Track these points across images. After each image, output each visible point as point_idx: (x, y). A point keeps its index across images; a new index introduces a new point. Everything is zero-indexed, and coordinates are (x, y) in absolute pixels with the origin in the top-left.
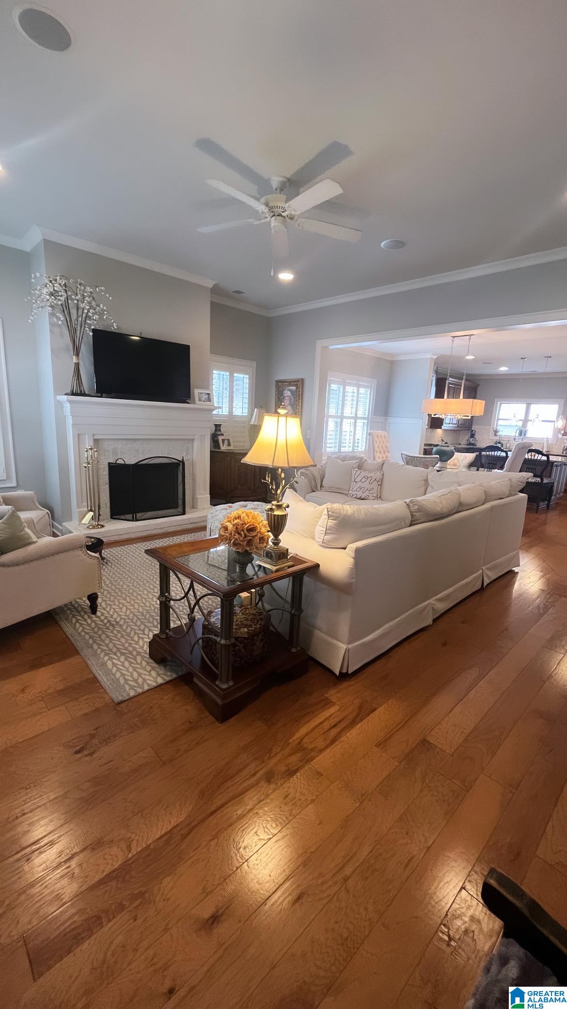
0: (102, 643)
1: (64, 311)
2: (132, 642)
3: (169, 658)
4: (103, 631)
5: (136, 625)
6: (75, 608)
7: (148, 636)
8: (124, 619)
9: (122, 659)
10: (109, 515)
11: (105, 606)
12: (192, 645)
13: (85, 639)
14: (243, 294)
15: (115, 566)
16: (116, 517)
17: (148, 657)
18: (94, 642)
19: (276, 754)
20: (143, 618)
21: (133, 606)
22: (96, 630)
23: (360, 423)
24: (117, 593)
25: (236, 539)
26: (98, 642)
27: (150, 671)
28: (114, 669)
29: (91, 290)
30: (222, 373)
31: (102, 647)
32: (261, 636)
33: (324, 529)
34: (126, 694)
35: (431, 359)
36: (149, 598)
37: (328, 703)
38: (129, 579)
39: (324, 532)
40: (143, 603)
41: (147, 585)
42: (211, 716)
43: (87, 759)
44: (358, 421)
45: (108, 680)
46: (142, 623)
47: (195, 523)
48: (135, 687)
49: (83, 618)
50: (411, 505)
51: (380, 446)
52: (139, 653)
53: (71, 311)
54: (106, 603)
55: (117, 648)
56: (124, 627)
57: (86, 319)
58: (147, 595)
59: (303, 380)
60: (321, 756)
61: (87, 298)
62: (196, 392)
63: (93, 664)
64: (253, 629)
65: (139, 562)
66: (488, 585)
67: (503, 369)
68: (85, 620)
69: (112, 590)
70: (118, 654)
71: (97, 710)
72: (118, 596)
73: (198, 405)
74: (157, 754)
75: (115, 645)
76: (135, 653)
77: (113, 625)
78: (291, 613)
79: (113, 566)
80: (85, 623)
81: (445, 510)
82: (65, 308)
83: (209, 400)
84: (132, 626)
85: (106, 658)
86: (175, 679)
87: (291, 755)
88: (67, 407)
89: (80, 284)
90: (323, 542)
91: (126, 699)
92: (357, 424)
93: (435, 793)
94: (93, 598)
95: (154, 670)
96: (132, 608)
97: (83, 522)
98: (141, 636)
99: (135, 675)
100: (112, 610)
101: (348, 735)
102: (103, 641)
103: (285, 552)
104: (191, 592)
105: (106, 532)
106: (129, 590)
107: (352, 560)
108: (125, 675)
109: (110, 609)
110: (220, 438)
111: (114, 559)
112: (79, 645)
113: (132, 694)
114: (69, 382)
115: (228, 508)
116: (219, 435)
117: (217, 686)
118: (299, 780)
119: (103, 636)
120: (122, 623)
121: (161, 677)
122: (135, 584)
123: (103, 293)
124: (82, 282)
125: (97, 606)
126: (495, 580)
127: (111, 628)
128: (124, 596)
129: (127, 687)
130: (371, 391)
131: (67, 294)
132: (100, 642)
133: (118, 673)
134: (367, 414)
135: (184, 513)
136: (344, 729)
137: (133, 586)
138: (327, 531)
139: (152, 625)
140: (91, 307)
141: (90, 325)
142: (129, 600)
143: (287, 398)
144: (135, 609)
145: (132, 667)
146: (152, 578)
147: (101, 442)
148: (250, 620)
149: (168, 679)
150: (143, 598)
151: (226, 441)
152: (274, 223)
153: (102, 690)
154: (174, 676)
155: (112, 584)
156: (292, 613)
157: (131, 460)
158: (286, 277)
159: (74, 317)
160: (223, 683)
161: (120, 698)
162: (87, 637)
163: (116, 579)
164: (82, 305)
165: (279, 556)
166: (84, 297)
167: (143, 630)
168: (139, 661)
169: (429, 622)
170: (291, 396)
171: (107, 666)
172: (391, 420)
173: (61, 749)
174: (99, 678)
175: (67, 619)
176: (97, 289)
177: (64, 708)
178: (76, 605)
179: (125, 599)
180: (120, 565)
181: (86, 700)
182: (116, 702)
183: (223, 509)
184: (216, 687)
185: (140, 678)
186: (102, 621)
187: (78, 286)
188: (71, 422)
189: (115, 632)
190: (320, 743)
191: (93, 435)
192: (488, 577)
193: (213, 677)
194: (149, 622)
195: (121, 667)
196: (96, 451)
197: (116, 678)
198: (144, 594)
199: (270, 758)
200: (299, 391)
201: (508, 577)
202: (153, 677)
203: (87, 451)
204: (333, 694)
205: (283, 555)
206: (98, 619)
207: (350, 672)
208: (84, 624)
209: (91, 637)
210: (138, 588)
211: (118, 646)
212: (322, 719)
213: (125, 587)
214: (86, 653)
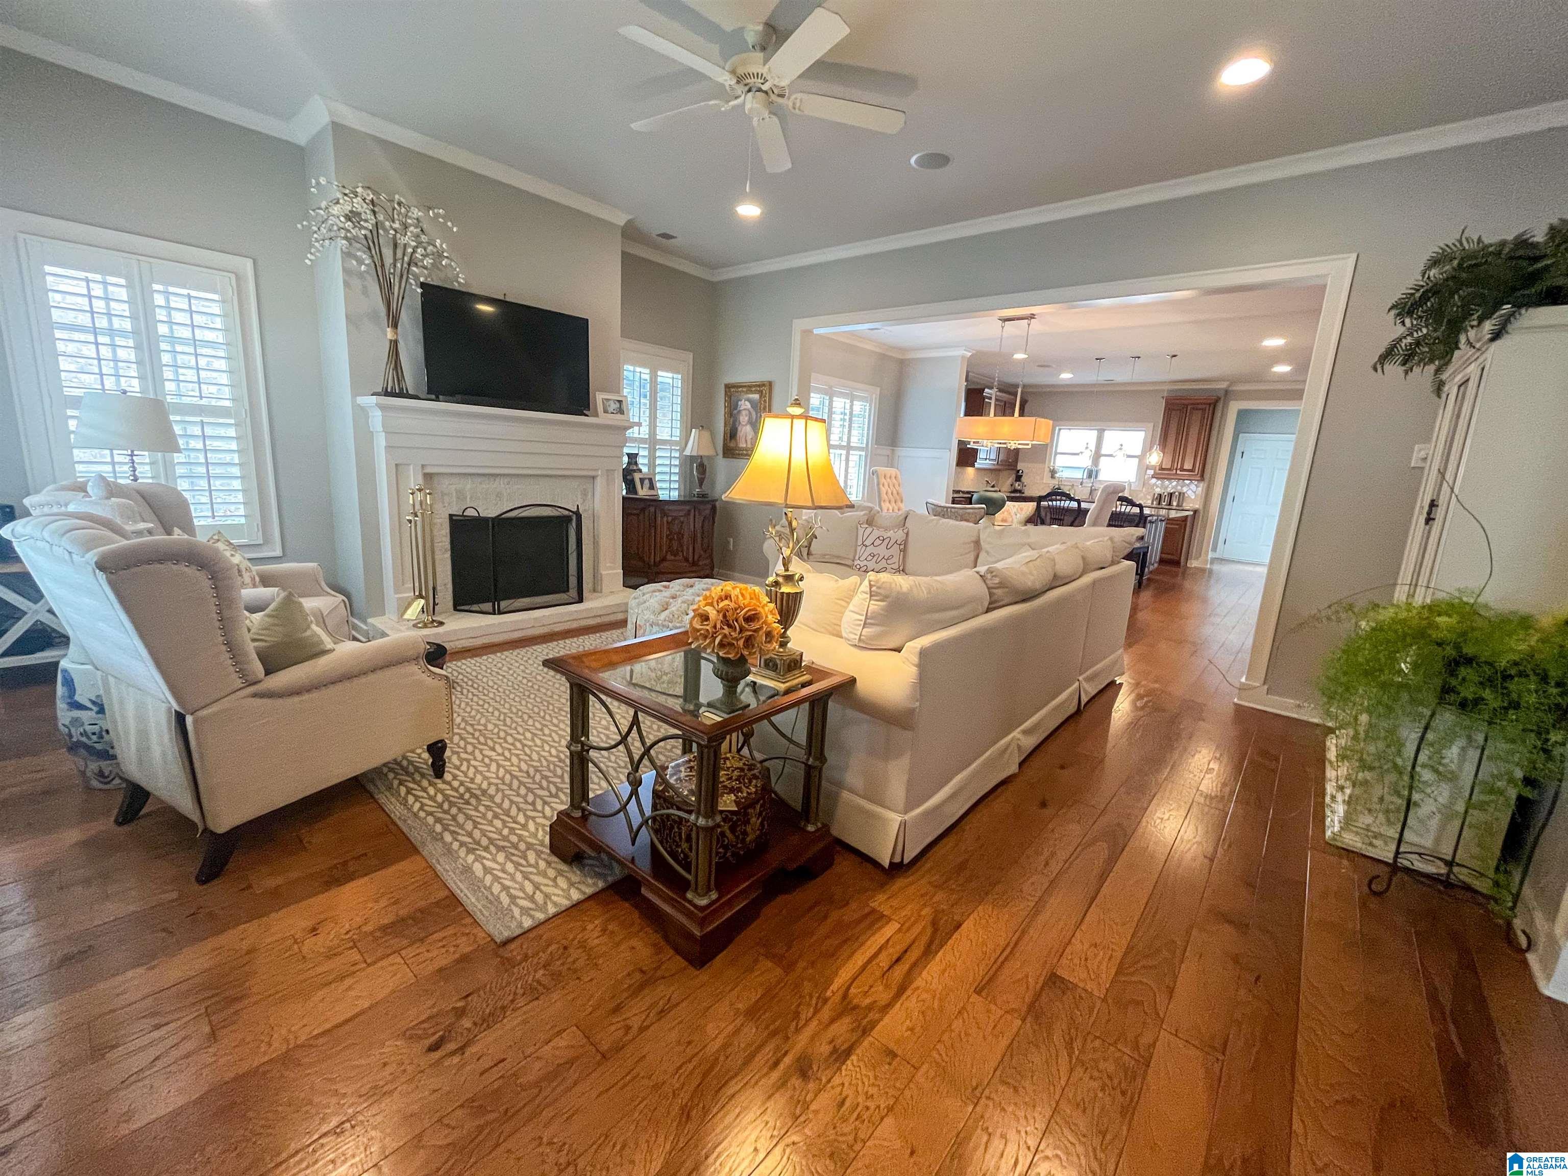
0: (460, 831)
1: (369, 248)
2: (514, 825)
3: (589, 852)
4: (460, 809)
5: (518, 795)
6: (402, 768)
7: (543, 813)
8: (497, 785)
9: (501, 857)
10: (450, 604)
11: (458, 763)
12: (635, 828)
13: (427, 825)
14: (673, 240)
15: (468, 691)
16: (462, 608)
17: (548, 851)
18: (446, 828)
19: (808, 1021)
20: (530, 781)
21: (509, 760)
22: (446, 806)
23: (854, 456)
24: (477, 739)
25: (725, 636)
26: (452, 828)
27: (556, 878)
28: (488, 879)
29: (420, 214)
30: (638, 369)
31: (460, 838)
32: (758, 807)
33: (863, 618)
34: (515, 924)
35: (963, 357)
36: (536, 746)
37: (876, 919)
38: (496, 713)
39: (862, 623)
40: (526, 754)
41: (530, 722)
42: (678, 958)
43: (456, 1059)
44: (851, 452)
45: (477, 899)
46: (529, 790)
47: (600, 616)
48: (531, 909)
49: (419, 786)
50: (989, 576)
51: (890, 492)
52: (530, 846)
53: (384, 250)
54: (459, 756)
55: (489, 838)
56: (498, 799)
57: (409, 265)
58: (533, 740)
59: (770, 384)
60: (887, 1020)
61: (412, 228)
62: (599, 398)
63: (444, 868)
64: (745, 795)
65: (510, 684)
66: (1085, 705)
67: (1066, 376)
68: (424, 790)
69: (468, 733)
70: (492, 848)
71: (464, 959)
72: (480, 743)
73: (603, 419)
74: (588, 1038)
75: (484, 833)
76: (522, 846)
77: (473, 795)
78: (806, 764)
79: (465, 691)
80: (425, 795)
81: (1038, 586)
82: (372, 243)
83: (621, 411)
84: (512, 797)
85: (471, 858)
86: (603, 891)
87: (833, 1021)
88: (376, 419)
89: (399, 204)
90: (860, 640)
91: (515, 935)
92: (851, 458)
93: (1096, 1074)
94: (437, 750)
95: (563, 876)
96: (509, 764)
97: (406, 616)
98: (529, 813)
99: (529, 888)
100: (472, 770)
101: (924, 974)
102: (461, 827)
103: (798, 658)
104: (634, 733)
105: (447, 633)
106: (498, 733)
107: (914, 670)
108: (509, 887)
109: (468, 769)
110: (637, 476)
111: (465, 680)
112: (415, 836)
113: (527, 923)
114: (380, 373)
115: (662, 589)
116: (634, 471)
117: (690, 902)
118: (858, 1070)
119: (461, 818)
120: (492, 791)
121: (577, 888)
122: (508, 721)
123: (441, 220)
124: (402, 199)
125: (445, 763)
126: (1094, 697)
127: (473, 801)
128: (490, 743)
129: (516, 912)
130: (870, 405)
131: (376, 218)
132: (457, 829)
133: (496, 884)
134: (865, 442)
135: (580, 600)
136: (914, 965)
137: (505, 725)
138: (868, 621)
139: (547, 793)
140: (420, 244)
141: (416, 277)
142: (500, 750)
143: (744, 413)
144: (513, 765)
145: (521, 872)
146: (536, 709)
147: (436, 479)
148: (736, 780)
149: (589, 891)
150: (526, 745)
151: (647, 482)
152: (751, 102)
153: (468, 920)
154: (601, 884)
155: (466, 722)
156: (810, 763)
157: (490, 511)
158: (749, 211)
159: (388, 260)
160: (700, 895)
161: (506, 934)
162: (430, 820)
163: (473, 713)
164: (402, 240)
165: (789, 665)
166: (406, 227)
167: (533, 804)
168: (532, 861)
169: (1014, 768)
170: (752, 410)
171: (473, 873)
172: (901, 452)
173: (398, 1043)
174: (461, 896)
175: (390, 788)
176: (431, 212)
177: (399, 960)
178: (405, 763)
179: (493, 749)
180: (477, 689)
181: (440, 941)
182: (498, 941)
183: (654, 591)
184: (687, 904)
185: (538, 892)
186: (456, 790)
187: (396, 206)
188: (383, 443)
189: (482, 809)
190: (882, 995)
191: (423, 466)
192: (1086, 692)
193: (681, 886)
194: (542, 788)
195: (500, 874)
196: (429, 494)
197: (492, 893)
198: (525, 738)
199: (798, 1030)
200: (765, 401)
201: (1109, 693)
202: (563, 890)
203: (412, 494)
204: (880, 902)
205: (794, 664)
206: (448, 787)
207: (906, 861)
208: (423, 797)
209: (438, 820)
210: (516, 729)
211: (491, 835)
212: (872, 951)
213: (490, 727)
214: (431, 850)
